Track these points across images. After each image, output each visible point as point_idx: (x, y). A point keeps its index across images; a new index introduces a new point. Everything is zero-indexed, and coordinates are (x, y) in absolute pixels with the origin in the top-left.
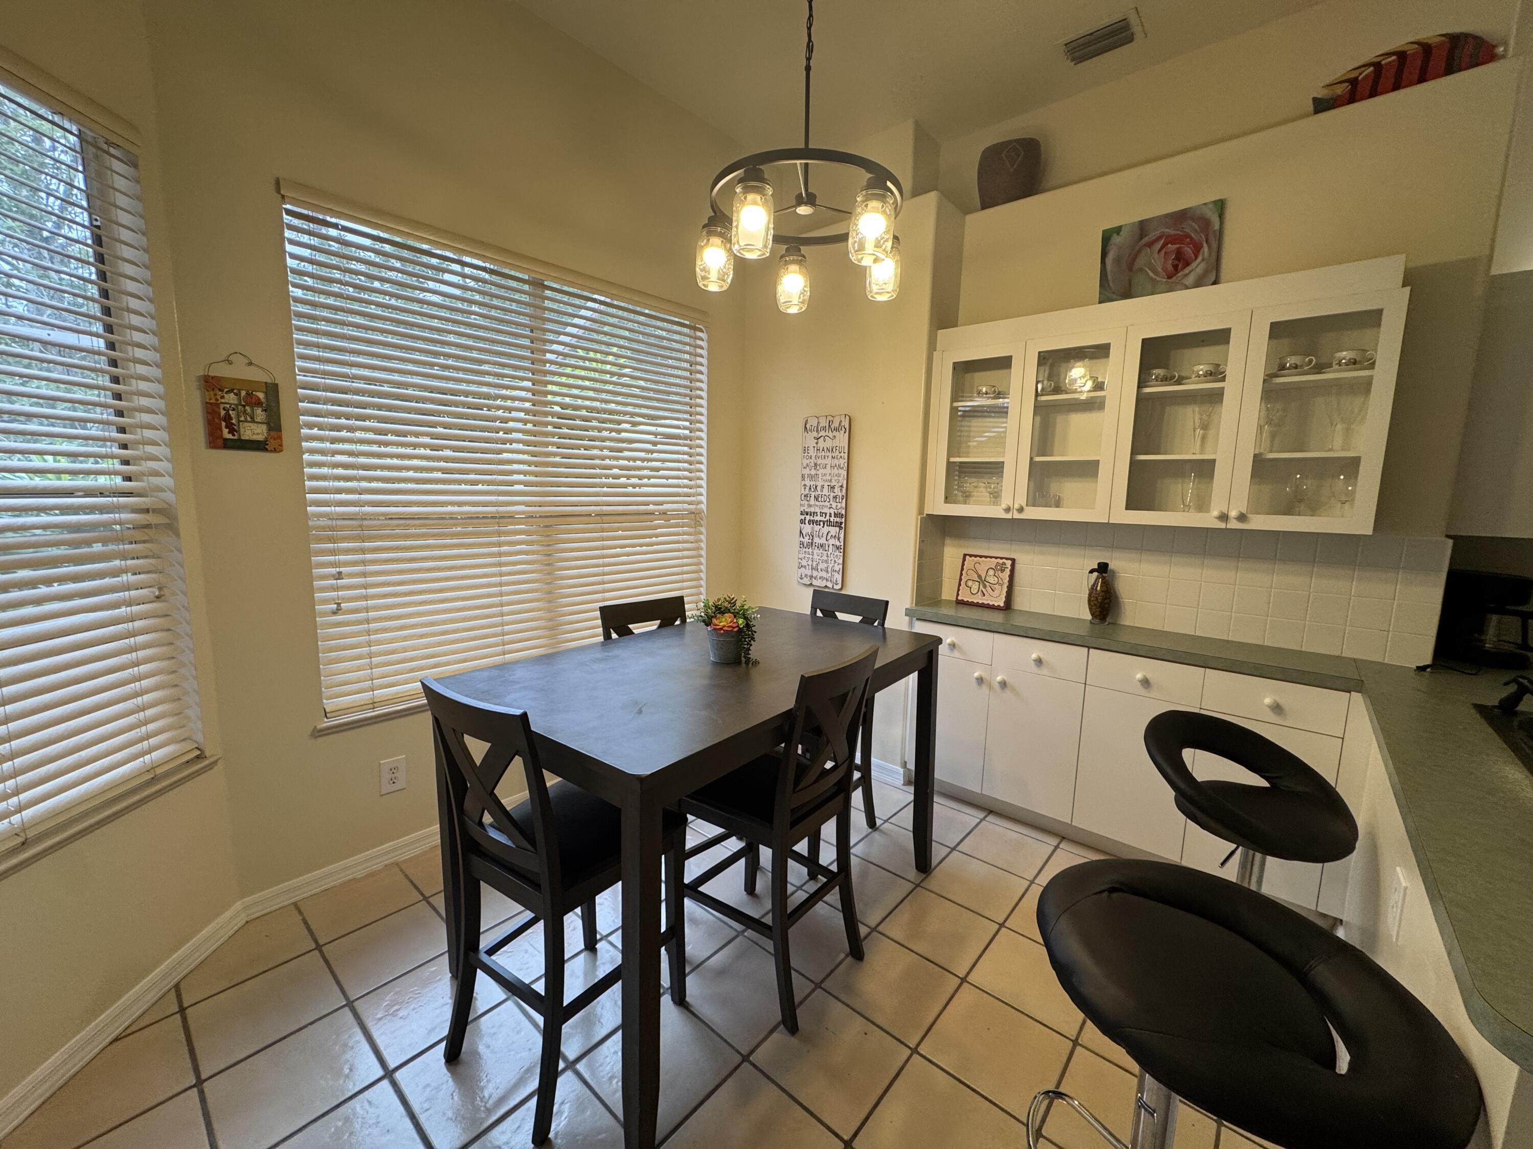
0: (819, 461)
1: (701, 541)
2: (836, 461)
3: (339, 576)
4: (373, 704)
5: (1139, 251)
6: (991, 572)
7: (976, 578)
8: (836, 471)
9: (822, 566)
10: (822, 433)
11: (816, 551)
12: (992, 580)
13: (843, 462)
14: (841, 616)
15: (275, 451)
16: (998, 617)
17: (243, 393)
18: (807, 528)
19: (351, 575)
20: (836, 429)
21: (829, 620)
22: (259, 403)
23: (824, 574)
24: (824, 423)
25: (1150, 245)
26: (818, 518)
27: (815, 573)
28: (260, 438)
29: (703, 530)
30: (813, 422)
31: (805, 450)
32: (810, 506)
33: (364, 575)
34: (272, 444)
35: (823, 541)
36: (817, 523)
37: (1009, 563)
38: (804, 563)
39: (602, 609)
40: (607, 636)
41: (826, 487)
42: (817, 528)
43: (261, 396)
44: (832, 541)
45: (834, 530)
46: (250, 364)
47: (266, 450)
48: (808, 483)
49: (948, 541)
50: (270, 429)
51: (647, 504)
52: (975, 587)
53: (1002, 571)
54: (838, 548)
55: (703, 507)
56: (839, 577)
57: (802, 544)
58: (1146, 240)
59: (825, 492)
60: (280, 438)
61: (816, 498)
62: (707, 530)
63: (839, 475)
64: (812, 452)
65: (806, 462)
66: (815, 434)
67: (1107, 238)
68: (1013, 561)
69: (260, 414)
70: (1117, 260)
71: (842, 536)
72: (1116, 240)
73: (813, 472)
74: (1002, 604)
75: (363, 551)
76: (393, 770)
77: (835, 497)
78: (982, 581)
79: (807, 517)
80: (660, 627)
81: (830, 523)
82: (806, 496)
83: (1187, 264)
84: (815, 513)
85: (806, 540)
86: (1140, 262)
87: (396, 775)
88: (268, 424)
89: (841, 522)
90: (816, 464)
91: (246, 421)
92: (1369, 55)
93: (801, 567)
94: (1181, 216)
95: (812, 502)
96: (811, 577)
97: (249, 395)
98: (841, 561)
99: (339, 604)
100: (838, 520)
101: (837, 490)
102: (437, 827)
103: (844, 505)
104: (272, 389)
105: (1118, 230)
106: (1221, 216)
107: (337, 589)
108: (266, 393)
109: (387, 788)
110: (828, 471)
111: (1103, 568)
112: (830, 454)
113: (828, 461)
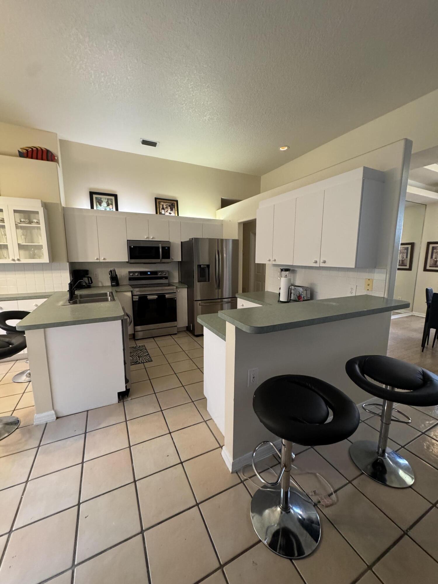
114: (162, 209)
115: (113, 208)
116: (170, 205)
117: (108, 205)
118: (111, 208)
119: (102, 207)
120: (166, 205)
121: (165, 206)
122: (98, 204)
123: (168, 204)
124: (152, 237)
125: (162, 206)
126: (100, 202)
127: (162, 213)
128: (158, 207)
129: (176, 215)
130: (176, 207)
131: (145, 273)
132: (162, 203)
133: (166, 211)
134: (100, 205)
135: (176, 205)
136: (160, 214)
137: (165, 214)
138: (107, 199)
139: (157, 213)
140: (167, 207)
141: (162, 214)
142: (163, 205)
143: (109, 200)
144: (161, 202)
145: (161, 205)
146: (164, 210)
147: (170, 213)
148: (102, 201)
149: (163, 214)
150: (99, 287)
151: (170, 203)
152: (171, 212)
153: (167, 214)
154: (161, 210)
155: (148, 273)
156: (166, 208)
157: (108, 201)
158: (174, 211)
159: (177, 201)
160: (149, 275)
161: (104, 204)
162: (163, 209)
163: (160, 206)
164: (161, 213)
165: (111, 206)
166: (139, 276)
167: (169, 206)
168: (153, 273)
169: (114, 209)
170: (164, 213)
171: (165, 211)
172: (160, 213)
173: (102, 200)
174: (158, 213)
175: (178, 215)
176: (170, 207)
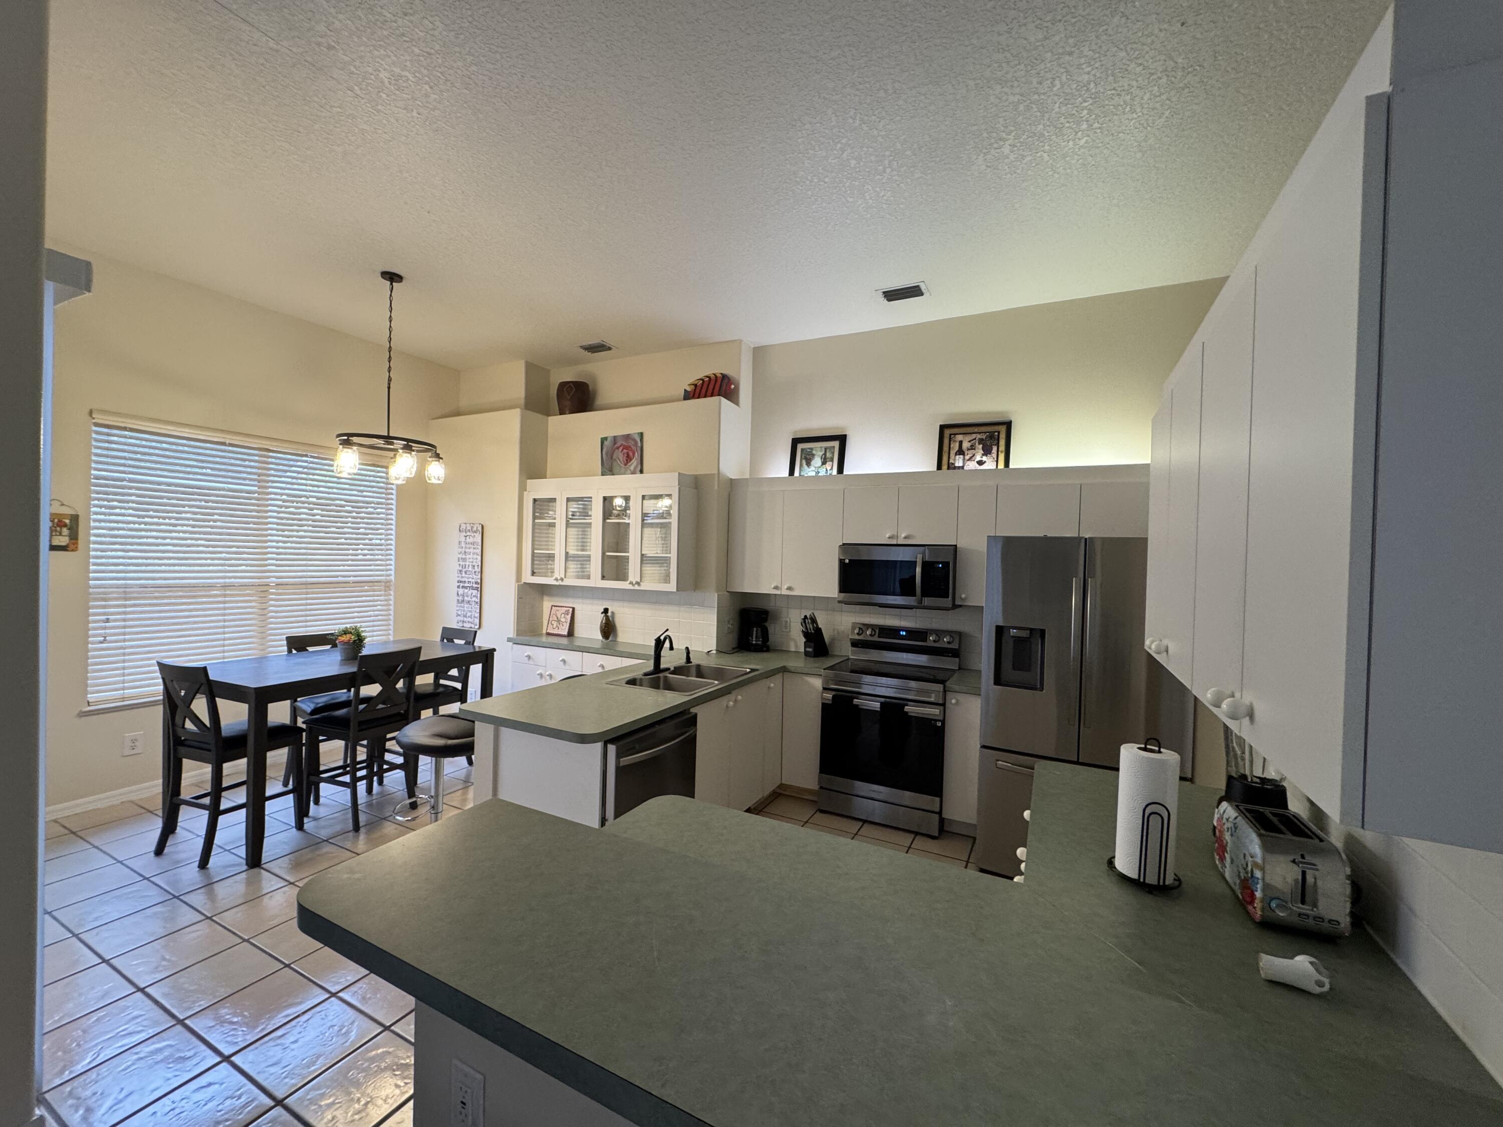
0: (467, 550)
1: (391, 600)
2: (475, 551)
3: (107, 621)
4: (123, 699)
5: (614, 451)
6: (563, 615)
7: (556, 619)
8: (475, 556)
9: (469, 614)
10: (468, 534)
11: (466, 605)
12: (563, 620)
13: (479, 551)
14: (456, 641)
15: (73, 550)
16: (564, 641)
17: (56, 520)
18: (461, 591)
19: (116, 620)
20: (475, 532)
21: (451, 644)
22: (65, 525)
23: (469, 619)
24: (469, 528)
25: (618, 448)
26: (466, 585)
27: (465, 619)
28: (63, 544)
29: (392, 593)
30: (463, 526)
31: (460, 542)
32: (462, 577)
33: (124, 620)
34: (72, 547)
35: (469, 599)
36: (466, 588)
37: (571, 609)
38: (459, 613)
39: (288, 639)
40: (290, 651)
41: (470, 566)
42: (466, 591)
43: (67, 521)
44: (474, 599)
45: (475, 592)
46: (63, 505)
47: (67, 550)
48: (462, 563)
49: (545, 598)
50: (71, 539)
51: (337, 577)
52: (555, 624)
53: (568, 614)
54: (477, 603)
55: (392, 578)
56: (477, 621)
57: (458, 600)
58: (616, 445)
59: (470, 569)
60: (77, 543)
61: (466, 573)
62: (394, 592)
63: (477, 559)
64: (463, 545)
65: (460, 550)
66: (464, 534)
67: (603, 440)
68: (574, 609)
69: (65, 531)
70: (607, 454)
71: (479, 596)
72: (606, 443)
73: (464, 557)
74: (566, 633)
75: (125, 606)
76: (134, 741)
77: (475, 572)
78: (558, 621)
79: (461, 584)
80: (332, 647)
81: (473, 588)
82: (460, 571)
83: (631, 460)
84: (465, 582)
85: (461, 598)
86: (615, 456)
87: (136, 744)
88: (69, 536)
89: (480, 587)
90: (465, 552)
91: (56, 535)
92: (701, 376)
93: (458, 615)
94: (627, 437)
95: (464, 575)
96: (463, 622)
97: (60, 521)
98: (478, 611)
99: (105, 637)
100: (476, 586)
101: (476, 567)
102: (161, 781)
103: (479, 576)
104: (75, 518)
105: (606, 438)
106: (642, 440)
107: (105, 628)
108: (71, 520)
109: (128, 752)
110: (471, 556)
111: (606, 611)
112: (472, 546)
113: (472, 550)
114: (956, 454)
115: (832, 469)
116: (984, 437)
117: (824, 463)
118: (829, 468)
119: (812, 468)
120: (969, 442)
121: (966, 445)
122: (804, 462)
123: (979, 436)
124: (903, 535)
125: (957, 444)
126: (808, 459)
127: (957, 465)
128: (946, 448)
129: (1001, 465)
130: (1002, 443)
131: (893, 632)
132: (960, 437)
133: (967, 457)
134: (808, 464)
135: (1003, 436)
136: (949, 468)
137: (963, 467)
138: (824, 450)
139: (939, 467)
140: (972, 446)
141: (955, 468)
142: (961, 443)
143: (828, 450)
144: (955, 434)
145: (955, 441)
146: (964, 454)
147: (980, 463)
148: (813, 455)
149: (959, 468)
150: (789, 651)
151: (985, 433)
152: (984, 458)
153: (972, 465)
154: (952, 455)
155: (901, 633)
156: (968, 449)
157: (825, 454)
158: (994, 455)
159: (1008, 425)
160: (903, 638)
161: (817, 462)
162: (961, 452)
163: (952, 446)
164: (953, 464)
165: (828, 466)
166: (876, 638)
167: (981, 441)
168: (913, 634)
169: (835, 472)
170: (961, 464)
171: (964, 459)
172: (951, 467)
173: (814, 452)
174: (945, 467)
175: (1007, 463)
176: (981, 446)
